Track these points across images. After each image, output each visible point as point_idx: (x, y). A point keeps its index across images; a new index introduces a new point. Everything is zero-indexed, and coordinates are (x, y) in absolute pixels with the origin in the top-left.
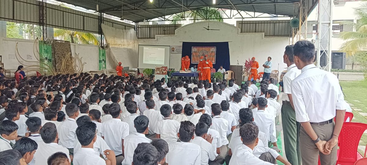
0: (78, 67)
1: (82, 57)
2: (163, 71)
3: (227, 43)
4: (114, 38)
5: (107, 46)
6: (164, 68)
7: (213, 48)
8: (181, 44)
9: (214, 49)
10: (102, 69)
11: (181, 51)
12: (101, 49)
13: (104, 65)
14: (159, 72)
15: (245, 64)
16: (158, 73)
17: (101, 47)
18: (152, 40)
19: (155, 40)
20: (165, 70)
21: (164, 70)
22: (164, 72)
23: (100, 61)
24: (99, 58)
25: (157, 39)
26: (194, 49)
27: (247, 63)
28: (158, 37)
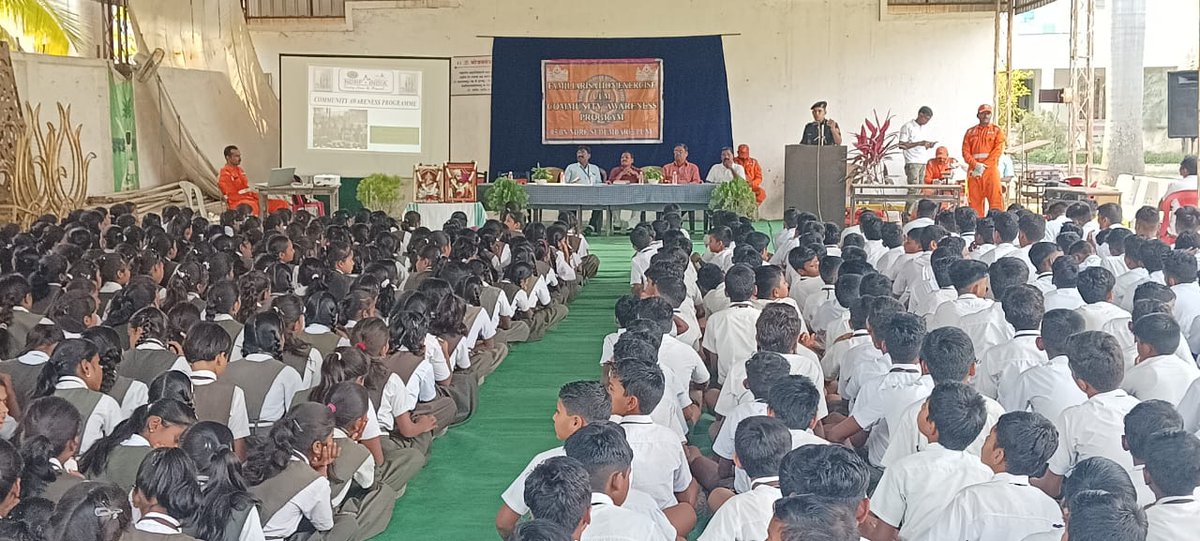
0: (70, 176)
1: (81, 126)
2: (454, 182)
3: (716, 41)
4: (155, 18)
5: (150, 63)
6: (458, 172)
7: (647, 66)
8: (487, 49)
9: (652, 74)
10: (124, 185)
11: (488, 81)
12: (118, 78)
13: (132, 163)
14: (433, 191)
15: (856, 140)
16: (430, 197)
17: (116, 67)
18: (325, 27)
19: (344, 27)
20: (465, 179)
21: (458, 182)
22: (461, 189)
23: (117, 145)
24: (114, 126)
25: (356, 25)
26: (554, 74)
27: (869, 134)
28: (362, 15)
